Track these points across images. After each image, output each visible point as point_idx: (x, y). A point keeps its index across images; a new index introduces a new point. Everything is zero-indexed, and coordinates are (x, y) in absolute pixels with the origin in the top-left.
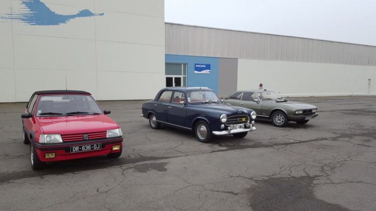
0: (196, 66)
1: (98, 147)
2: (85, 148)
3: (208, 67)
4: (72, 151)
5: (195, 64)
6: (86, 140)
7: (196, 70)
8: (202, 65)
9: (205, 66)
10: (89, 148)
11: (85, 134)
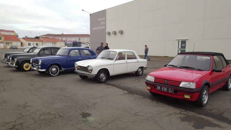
1: (171, 91)
2: (164, 89)
4: (157, 88)
6: (165, 84)
10: (166, 89)
11: (166, 80)
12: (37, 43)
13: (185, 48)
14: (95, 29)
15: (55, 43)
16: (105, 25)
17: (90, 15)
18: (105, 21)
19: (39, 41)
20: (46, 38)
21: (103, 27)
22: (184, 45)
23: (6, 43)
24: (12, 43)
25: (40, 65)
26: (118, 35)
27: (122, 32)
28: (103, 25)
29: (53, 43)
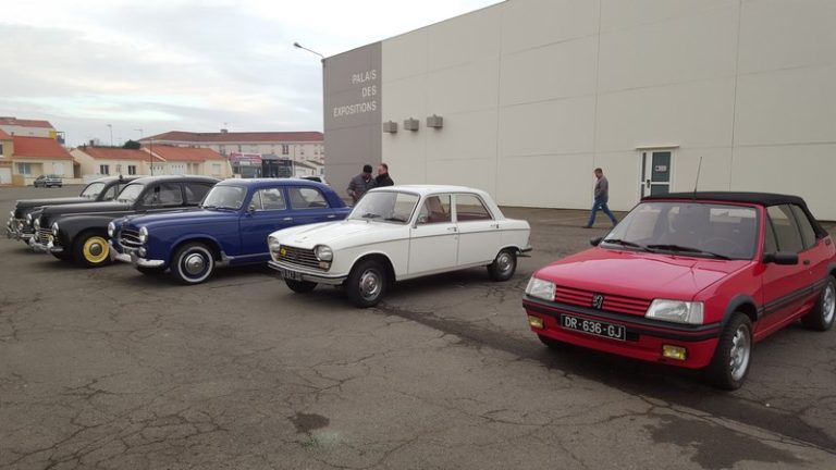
1: (617, 333)
2: (590, 326)
4: (564, 325)
6: (596, 308)
10: (596, 328)
11: (598, 293)
12: (132, 163)
13: (668, 180)
14: (340, 111)
15: (196, 165)
16: (378, 98)
17: (324, 61)
18: (378, 83)
19: (141, 159)
20: (165, 145)
21: (369, 107)
22: (662, 168)
23: (21, 165)
24: (41, 164)
25: (144, 245)
26: (426, 132)
27: (437, 124)
28: (369, 99)
29: (189, 165)
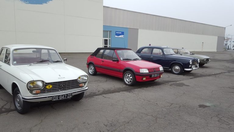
0: (116, 33)
3: (123, 33)
4: (152, 77)
5: (116, 32)
7: (116, 35)
8: (119, 32)
9: (121, 33)
10: (156, 75)
